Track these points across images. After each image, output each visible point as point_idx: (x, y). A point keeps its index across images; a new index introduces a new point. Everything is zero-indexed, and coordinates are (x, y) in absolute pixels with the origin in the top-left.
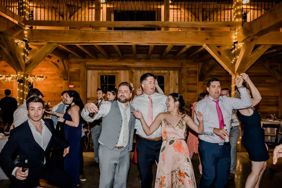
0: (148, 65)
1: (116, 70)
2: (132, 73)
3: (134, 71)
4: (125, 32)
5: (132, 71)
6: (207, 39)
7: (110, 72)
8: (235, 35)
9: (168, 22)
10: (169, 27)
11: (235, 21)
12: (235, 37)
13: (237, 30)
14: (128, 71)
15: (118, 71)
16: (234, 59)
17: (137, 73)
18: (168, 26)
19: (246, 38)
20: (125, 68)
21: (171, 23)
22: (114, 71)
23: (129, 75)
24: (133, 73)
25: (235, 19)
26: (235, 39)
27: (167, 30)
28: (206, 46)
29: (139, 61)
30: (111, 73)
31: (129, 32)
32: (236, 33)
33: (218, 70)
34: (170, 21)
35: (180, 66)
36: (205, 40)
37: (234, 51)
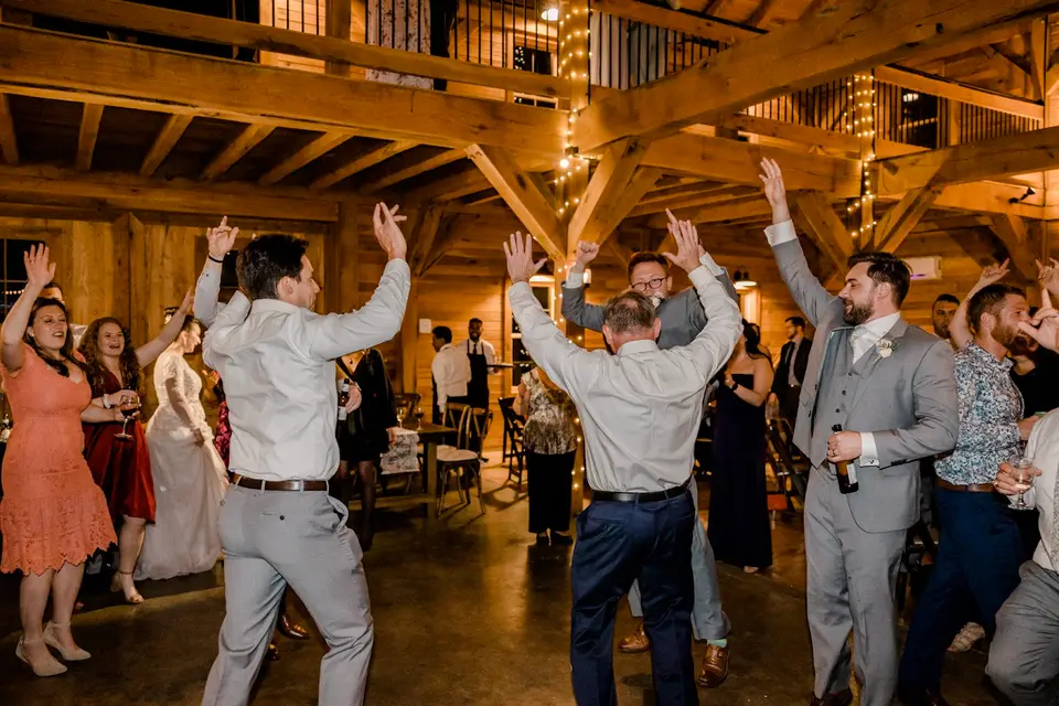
0: (206, 203)
1: (47, 215)
2: (127, 233)
3: (137, 225)
4: (164, 55)
5: (128, 226)
6: (482, 127)
7: (16, 222)
8: (570, 125)
9: (344, 42)
10: (349, 63)
11: (567, 78)
12: (570, 133)
13: (575, 111)
14: (107, 224)
15: (57, 223)
16: (564, 206)
17: (151, 233)
18: (347, 59)
19: (614, 141)
20: (98, 211)
21: (355, 48)
22: (39, 223)
23: (116, 242)
24: (131, 235)
25: (567, 70)
26: (569, 138)
27: (340, 72)
28: (481, 152)
29: (161, 186)
30: (22, 231)
31: (185, 58)
32: (572, 120)
33: (468, 240)
34: (352, 39)
35: (335, 219)
36: (476, 130)
37: (562, 178)
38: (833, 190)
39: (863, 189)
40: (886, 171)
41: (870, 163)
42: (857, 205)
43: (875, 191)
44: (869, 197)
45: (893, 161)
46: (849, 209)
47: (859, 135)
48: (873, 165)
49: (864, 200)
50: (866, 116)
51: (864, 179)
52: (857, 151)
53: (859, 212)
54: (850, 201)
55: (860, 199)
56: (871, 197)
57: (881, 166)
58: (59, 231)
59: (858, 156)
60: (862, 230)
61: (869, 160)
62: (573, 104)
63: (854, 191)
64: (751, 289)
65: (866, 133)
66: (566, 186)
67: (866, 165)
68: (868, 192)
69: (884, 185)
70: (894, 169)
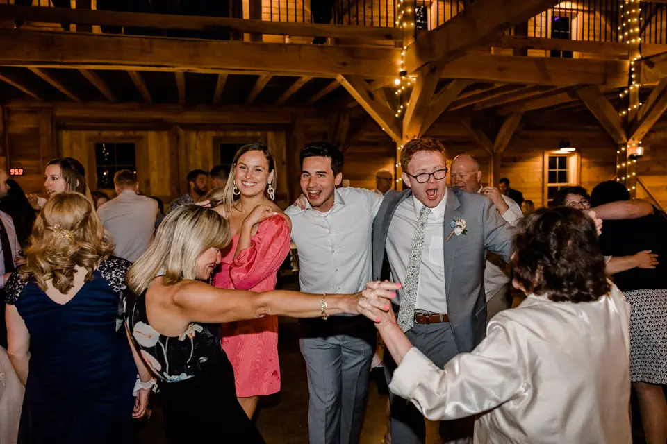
3: (181, 132)
4: (157, 40)
5: (176, 133)
6: (344, 64)
7: (119, 134)
8: (402, 56)
9: (258, 21)
11: (401, 27)
12: (402, 62)
13: (405, 48)
14: (165, 132)
15: (140, 133)
16: (400, 108)
17: (189, 136)
18: (259, 31)
19: (422, 66)
20: (159, 126)
22: (131, 133)
23: (170, 142)
24: (178, 137)
25: (401, 23)
26: (402, 66)
28: (344, 79)
30: (121, 138)
32: (402, 54)
35: (289, 122)
36: (340, 65)
37: (399, 91)
38: (605, 83)
39: (631, 80)
40: (646, 67)
41: (635, 61)
42: (626, 92)
43: (638, 82)
44: (635, 86)
45: (651, 59)
46: (621, 95)
47: (628, 42)
48: (638, 63)
49: (631, 88)
50: (633, 28)
51: (631, 73)
52: (627, 54)
53: (627, 96)
54: (622, 90)
55: (628, 88)
56: (637, 86)
57: (643, 64)
58: (140, 138)
59: (627, 58)
60: (629, 109)
61: (636, 59)
62: (404, 44)
63: (624, 83)
64: (572, 153)
65: (633, 41)
66: (402, 95)
67: (632, 63)
68: (633, 83)
69: (645, 76)
70: (651, 65)
